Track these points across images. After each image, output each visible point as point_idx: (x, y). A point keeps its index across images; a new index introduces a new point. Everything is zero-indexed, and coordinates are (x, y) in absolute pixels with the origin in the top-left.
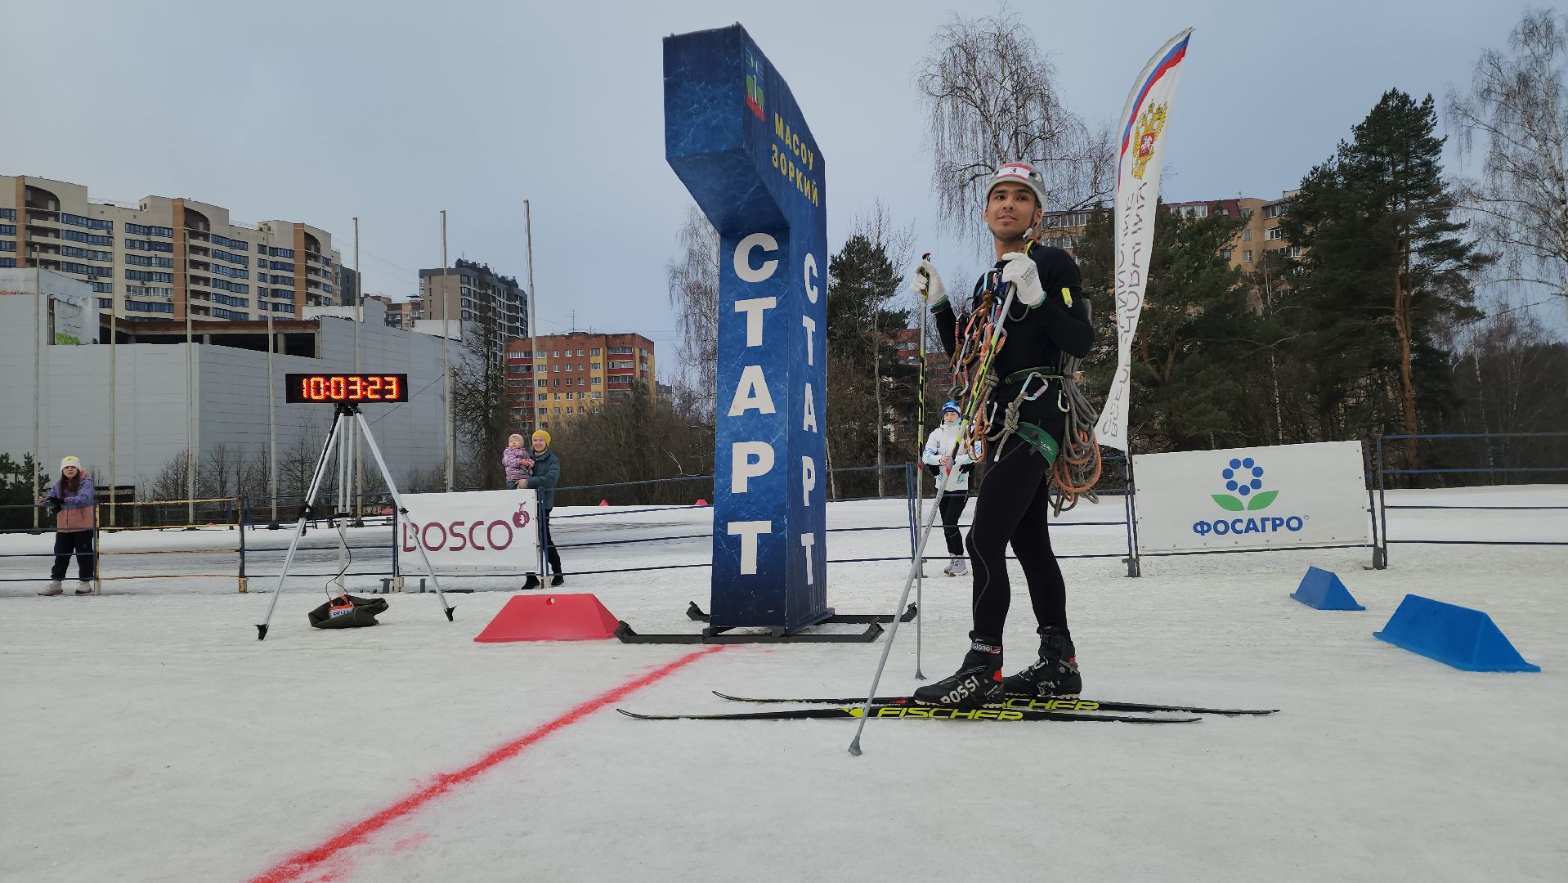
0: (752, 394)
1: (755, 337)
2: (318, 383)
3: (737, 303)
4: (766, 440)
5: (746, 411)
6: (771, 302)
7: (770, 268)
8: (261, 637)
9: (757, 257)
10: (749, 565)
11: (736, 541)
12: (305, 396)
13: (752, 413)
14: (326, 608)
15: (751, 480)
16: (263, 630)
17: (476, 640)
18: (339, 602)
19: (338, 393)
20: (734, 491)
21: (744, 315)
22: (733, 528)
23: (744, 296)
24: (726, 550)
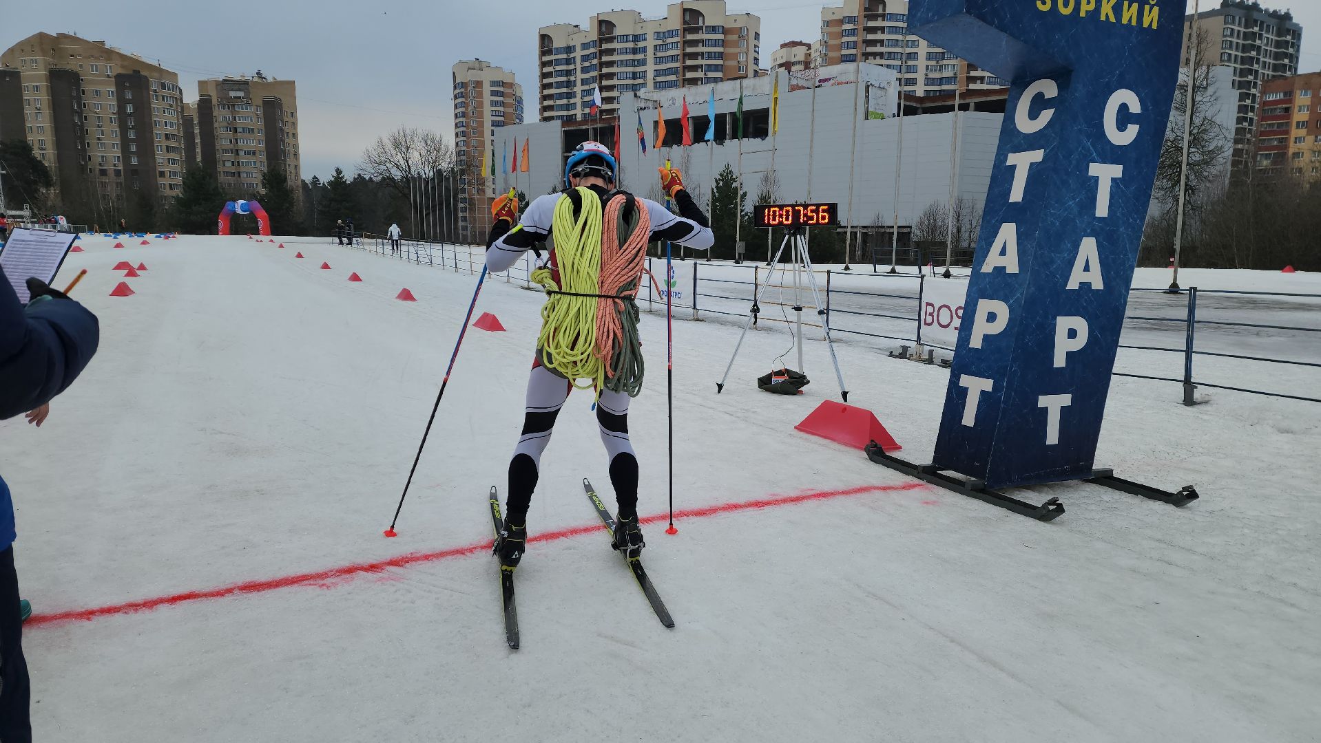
0: (1003, 252)
1: (1017, 194)
2: (774, 212)
3: (1010, 155)
4: (1005, 300)
5: (995, 268)
6: (1037, 156)
7: (1047, 115)
8: (719, 392)
9: (1039, 104)
10: (969, 419)
11: (964, 391)
12: (766, 222)
13: (1000, 270)
14: (769, 377)
15: (986, 338)
16: (720, 387)
17: (795, 428)
18: (779, 373)
19: (787, 219)
20: (971, 346)
21: (1013, 168)
22: (965, 380)
23: (1017, 149)
24: (956, 397)
